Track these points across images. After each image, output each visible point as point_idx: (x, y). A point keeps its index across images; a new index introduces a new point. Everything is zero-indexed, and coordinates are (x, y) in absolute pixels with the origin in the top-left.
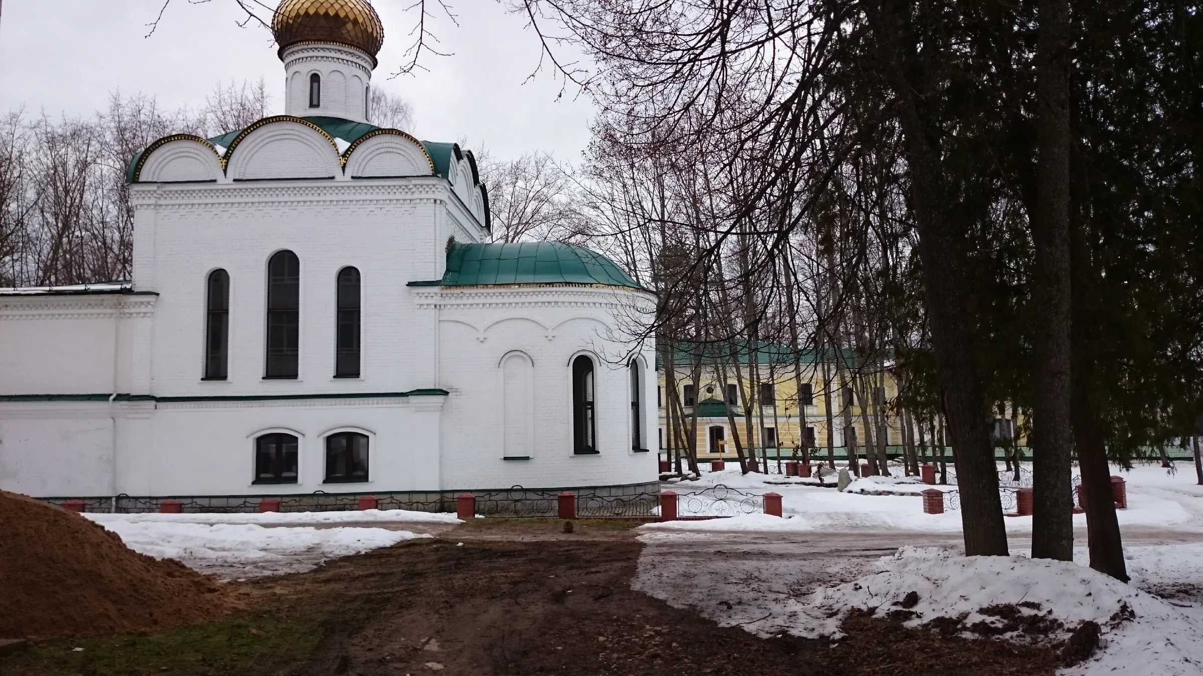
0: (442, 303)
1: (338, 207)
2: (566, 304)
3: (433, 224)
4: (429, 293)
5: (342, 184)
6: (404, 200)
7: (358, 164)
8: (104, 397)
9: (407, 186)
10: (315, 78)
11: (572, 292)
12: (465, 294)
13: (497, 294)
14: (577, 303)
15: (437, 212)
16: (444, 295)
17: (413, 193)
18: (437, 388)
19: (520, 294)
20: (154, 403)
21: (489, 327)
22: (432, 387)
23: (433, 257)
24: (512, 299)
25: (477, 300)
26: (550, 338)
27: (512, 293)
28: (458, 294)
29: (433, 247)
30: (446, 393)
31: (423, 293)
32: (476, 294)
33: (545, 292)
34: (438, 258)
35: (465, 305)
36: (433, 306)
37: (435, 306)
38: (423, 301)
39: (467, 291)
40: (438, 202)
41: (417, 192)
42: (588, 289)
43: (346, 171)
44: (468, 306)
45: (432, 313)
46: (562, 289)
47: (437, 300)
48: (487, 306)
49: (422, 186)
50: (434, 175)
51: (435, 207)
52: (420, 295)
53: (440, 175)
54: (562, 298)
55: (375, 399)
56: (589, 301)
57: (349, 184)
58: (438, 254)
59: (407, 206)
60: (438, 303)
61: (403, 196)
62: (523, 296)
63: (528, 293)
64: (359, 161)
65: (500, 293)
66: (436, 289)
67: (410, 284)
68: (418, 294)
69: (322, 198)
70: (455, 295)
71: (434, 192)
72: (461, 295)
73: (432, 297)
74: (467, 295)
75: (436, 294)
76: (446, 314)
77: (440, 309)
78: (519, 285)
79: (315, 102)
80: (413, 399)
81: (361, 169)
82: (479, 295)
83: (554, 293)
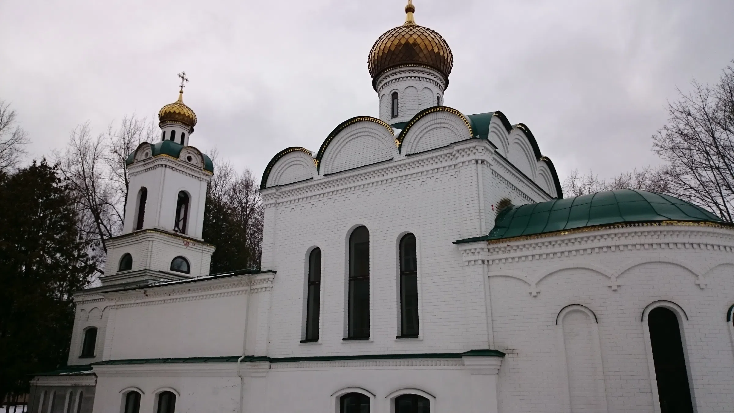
0: (491, 258)
1: (397, 183)
2: (630, 247)
3: (476, 183)
4: (475, 249)
5: (400, 163)
6: (450, 166)
7: (411, 144)
8: (234, 359)
9: (451, 154)
10: (395, 96)
11: (636, 233)
12: (512, 247)
13: (546, 244)
14: (643, 245)
15: (480, 171)
16: (491, 250)
17: (457, 158)
18: (492, 348)
19: (573, 241)
20: (267, 363)
21: (541, 280)
22: (486, 348)
23: (478, 214)
24: (564, 248)
25: (525, 252)
26: (615, 288)
27: (563, 241)
28: (505, 248)
29: (477, 205)
30: (501, 355)
31: (470, 250)
32: (524, 246)
33: (602, 236)
34: (482, 214)
35: (513, 258)
36: (480, 262)
37: (483, 262)
38: (471, 257)
39: (513, 243)
40: (480, 162)
41: (460, 156)
42: (655, 228)
43: (402, 151)
44: (517, 259)
45: (480, 269)
46: (622, 230)
47: (483, 255)
48: (537, 257)
49: (464, 150)
50: (474, 138)
51: (477, 167)
52: (468, 251)
53: (478, 137)
54: (623, 241)
55: (434, 360)
56: (659, 241)
57: (404, 162)
58: (482, 211)
59: (452, 172)
60: (486, 258)
61: (449, 163)
62: (577, 243)
63: (582, 238)
64: (412, 141)
65: (550, 242)
66: (482, 245)
67: (457, 243)
68: (465, 251)
69: (386, 177)
70: (503, 249)
71: (475, 153)
72: (508, 248)
73: (479, 252)
74: (514, 248)
75: (483, 249)
76: (495, 270)
77: (488, 265)
78: (568, 230)
79: (395, 114)
80: (468, 361)
81: (414, 148)
82: (527, 246)
83: (613, 236)
